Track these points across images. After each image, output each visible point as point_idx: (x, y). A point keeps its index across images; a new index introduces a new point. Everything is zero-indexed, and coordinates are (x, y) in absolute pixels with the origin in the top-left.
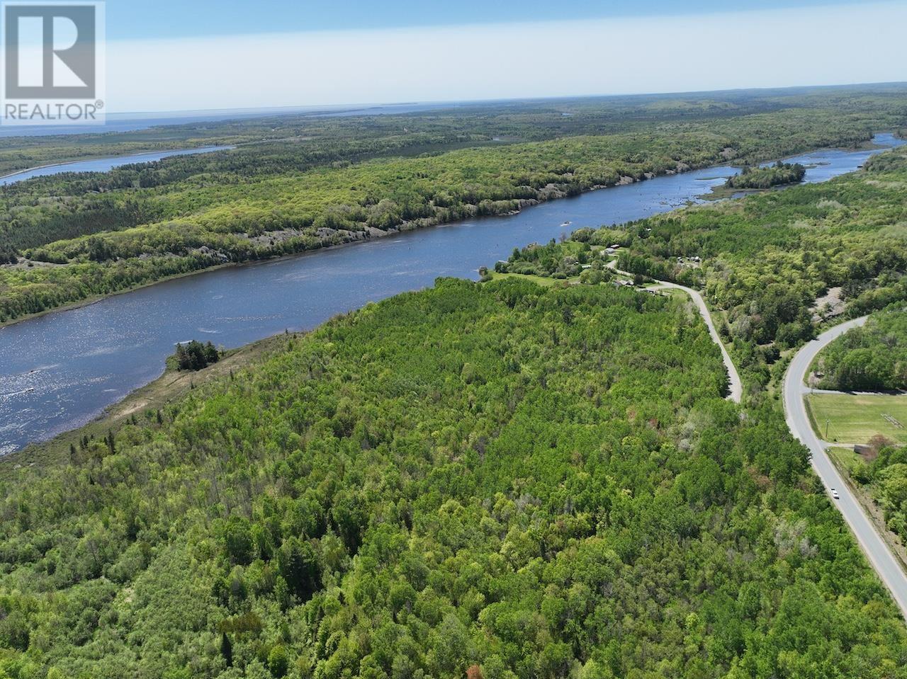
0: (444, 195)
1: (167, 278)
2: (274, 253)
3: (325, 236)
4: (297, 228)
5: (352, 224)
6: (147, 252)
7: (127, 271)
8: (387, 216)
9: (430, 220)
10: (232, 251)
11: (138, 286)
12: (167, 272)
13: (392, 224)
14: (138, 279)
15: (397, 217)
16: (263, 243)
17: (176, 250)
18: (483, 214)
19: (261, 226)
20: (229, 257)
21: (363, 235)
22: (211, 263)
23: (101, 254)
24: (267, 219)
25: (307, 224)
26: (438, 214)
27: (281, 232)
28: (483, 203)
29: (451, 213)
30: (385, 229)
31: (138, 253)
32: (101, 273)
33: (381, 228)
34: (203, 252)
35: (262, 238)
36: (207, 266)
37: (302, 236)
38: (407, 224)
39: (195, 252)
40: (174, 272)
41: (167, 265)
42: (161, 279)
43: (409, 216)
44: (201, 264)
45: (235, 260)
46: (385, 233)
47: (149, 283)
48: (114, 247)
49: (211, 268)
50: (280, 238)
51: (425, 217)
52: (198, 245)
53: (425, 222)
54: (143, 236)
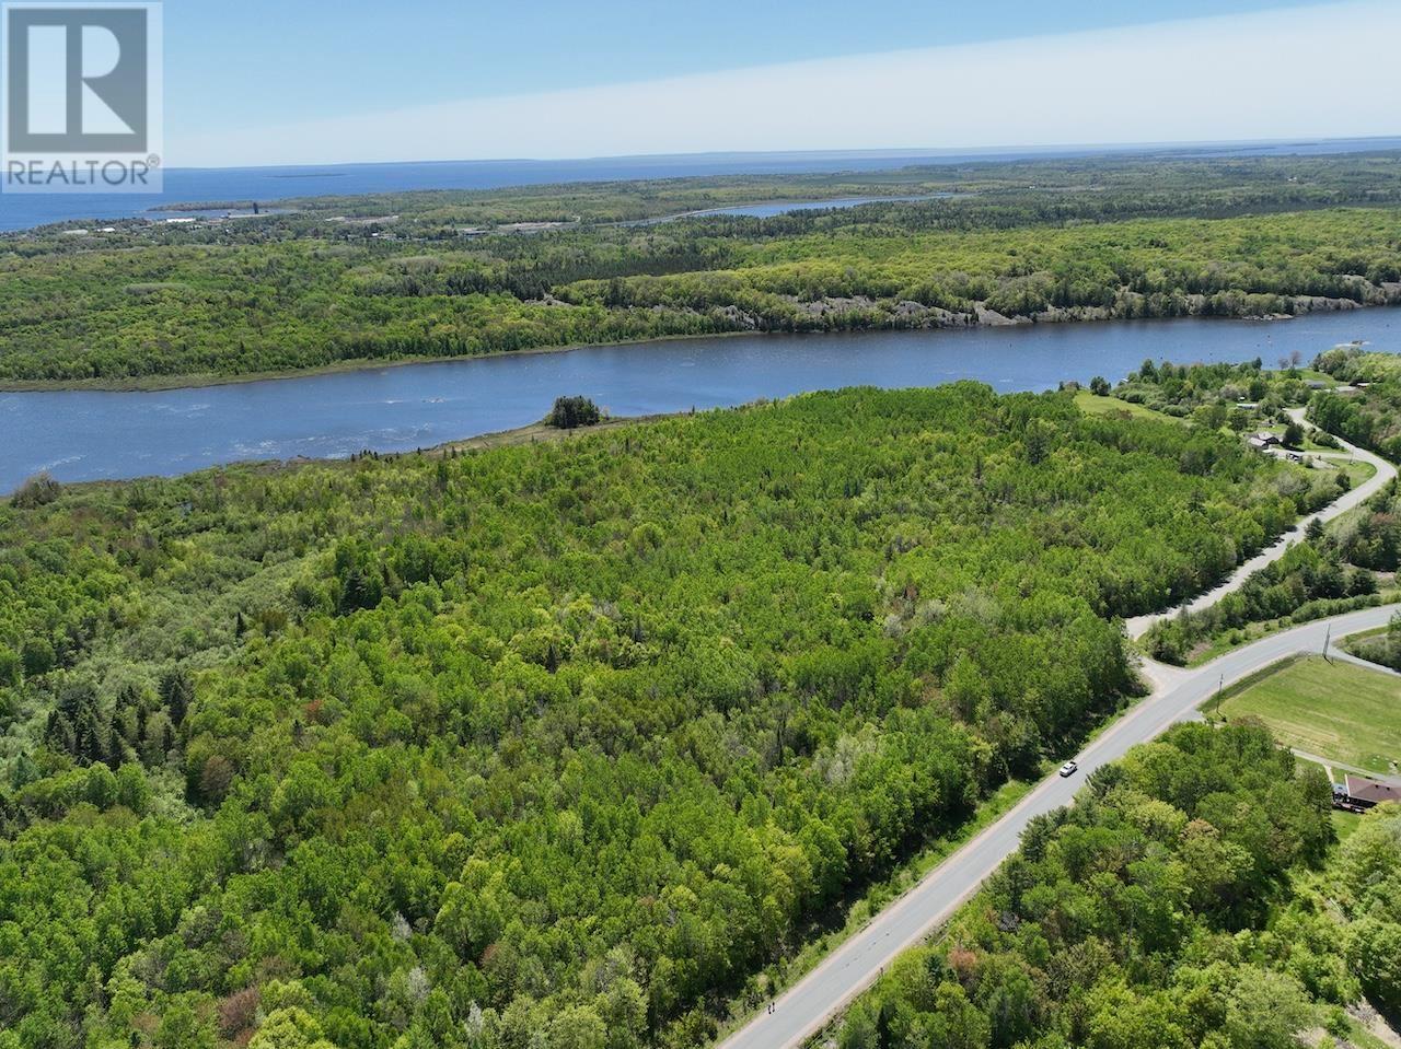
0: (1155, 276)
1: (668, 337)
2: (818, 326)
3: (906, 313)
4: (872, 298)
5: (954, 300)
6: (665, 303)
7: (627, 323)
8: (1020, 296)
9: (1101, 312)
10: (764, 317)
11: (630, 341)
12: (671, 331)
13: (1026, 308)
14: (633, 334)
15: (1038, 299)
16: (812, 312)
17: (697, 307)
18: (1211, 313)
19: (822, 289)
20: (757, 323)
21: (966, 320)
22: (732, 327)
23: (615, 300)
24: (835, 280)
25: (888, 293)
26: (1120, 305)
27: (846, 300)
28: (1225, 296)
29: (1146, 304)
30: (1009, 315)
31: (656, 303)
32: (598, 320)
33: (1003, 314)
34: (727, 313)
35: (814, 305)
36: (724, 330)
37: (873, 309)
38: (1053, 312)
39: (719, 311)
40: (680, 331)
41: (676, 322)
42: (661, 338)
43: (1063, 300)
44: (720, 326)
45: (763, 329)
46: (1006, 321)
47: (645, 339)
48: (631, 293)
49: (726, 335)
50: (838, 307)
51: (1097, 305)
52: (727, 302)
53: (1091, 312)
54: (669, 283)
